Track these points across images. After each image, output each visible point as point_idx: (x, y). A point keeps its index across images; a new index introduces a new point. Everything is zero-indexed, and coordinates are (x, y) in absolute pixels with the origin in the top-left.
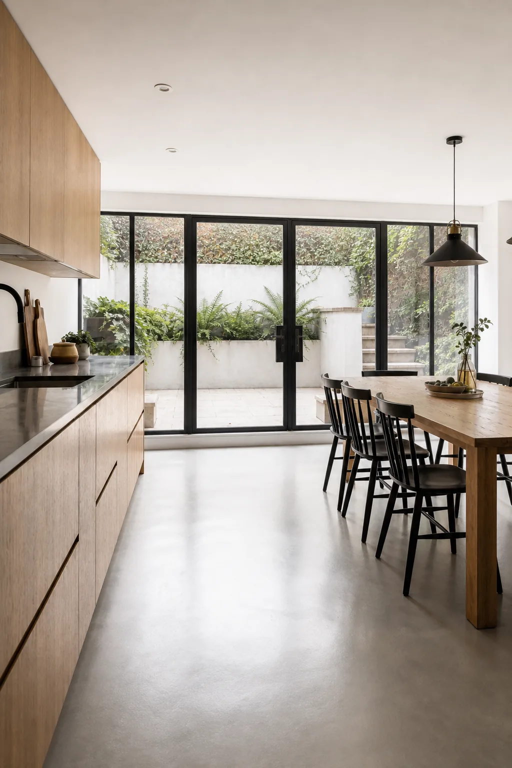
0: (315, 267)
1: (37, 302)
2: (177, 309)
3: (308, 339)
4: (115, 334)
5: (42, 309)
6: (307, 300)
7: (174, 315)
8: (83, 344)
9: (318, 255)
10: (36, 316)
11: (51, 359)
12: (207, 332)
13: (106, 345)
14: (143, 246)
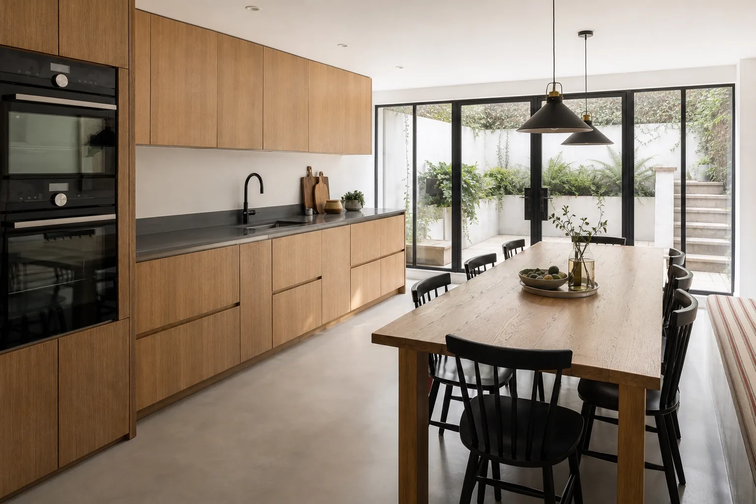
1: (320, 174)
3: (643, 196)
5: (326, 178)
6: (644, 158)
7: (526, 173)
8: (354, 200)
10: (316, 183)
11: (325, 210)
13: (438, 199)
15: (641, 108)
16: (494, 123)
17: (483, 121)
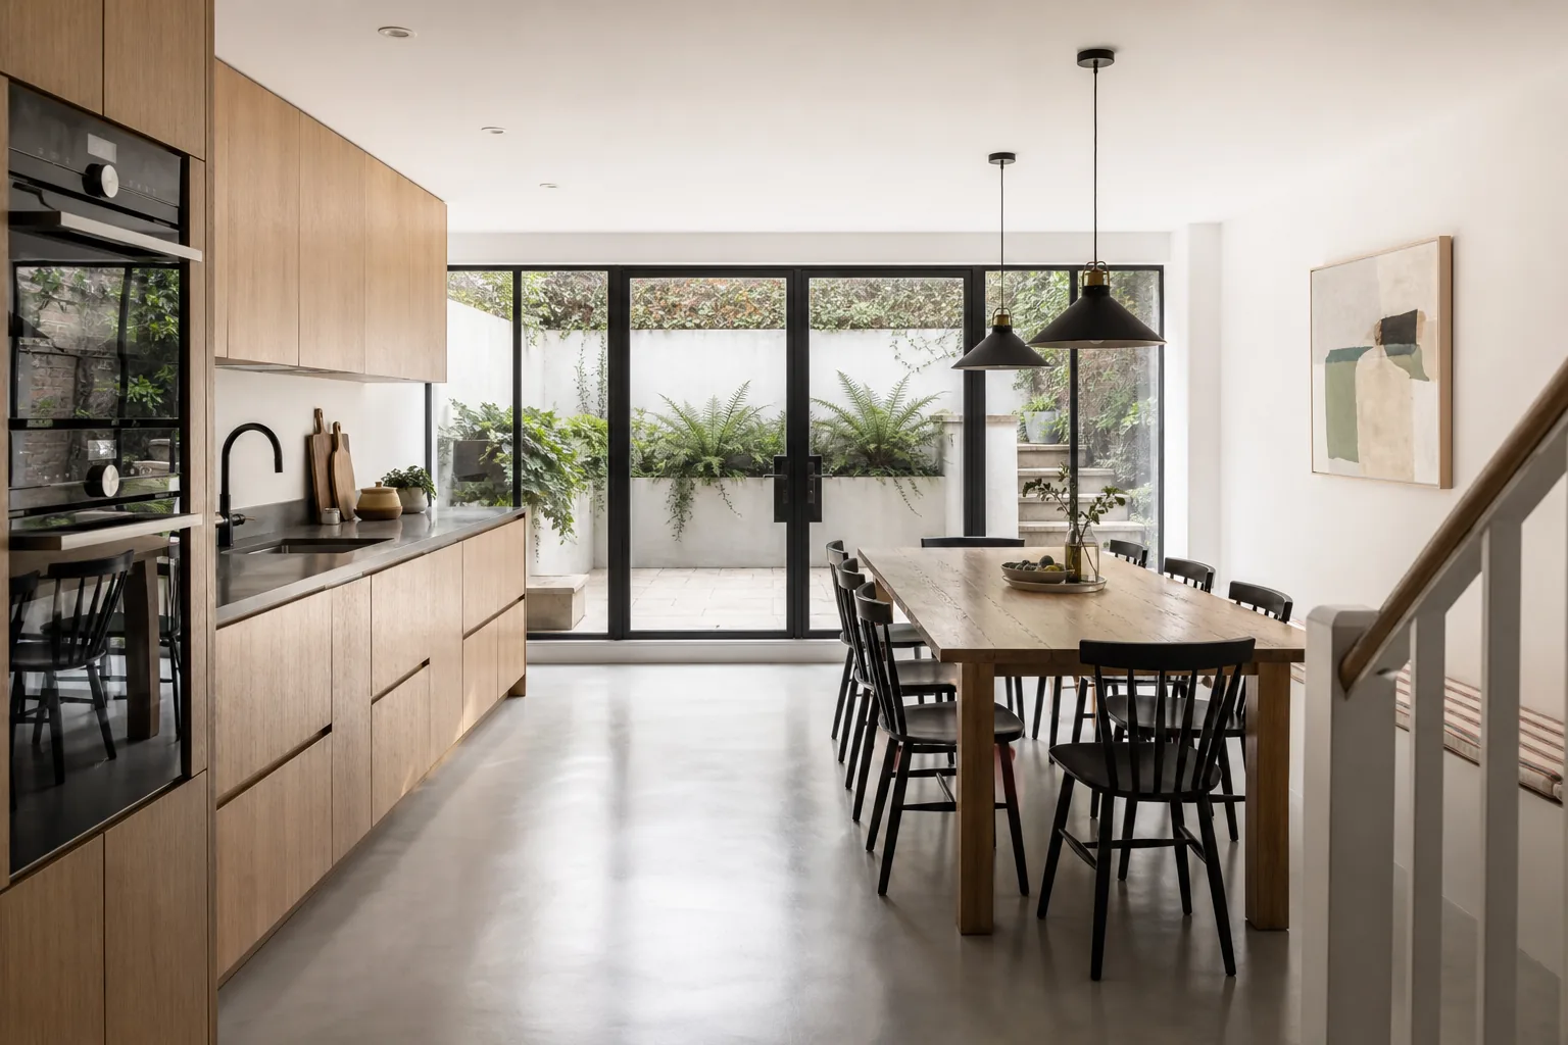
0: (941, 332)
1: (336, 427)
2: (661, 418)
3: (921, 475)
4: (505, 468)
5: (346, 437)
6: (921, 397)
7: (656, 428)
8: (413, 489)
9: (949, 308)
10: (334, 447)
11: (358, 513)
12: (715, 461)
13: (491, 487)
14: (597, 297)
15: (908, 296)
16: (566, 315)
17: (544, 311)
